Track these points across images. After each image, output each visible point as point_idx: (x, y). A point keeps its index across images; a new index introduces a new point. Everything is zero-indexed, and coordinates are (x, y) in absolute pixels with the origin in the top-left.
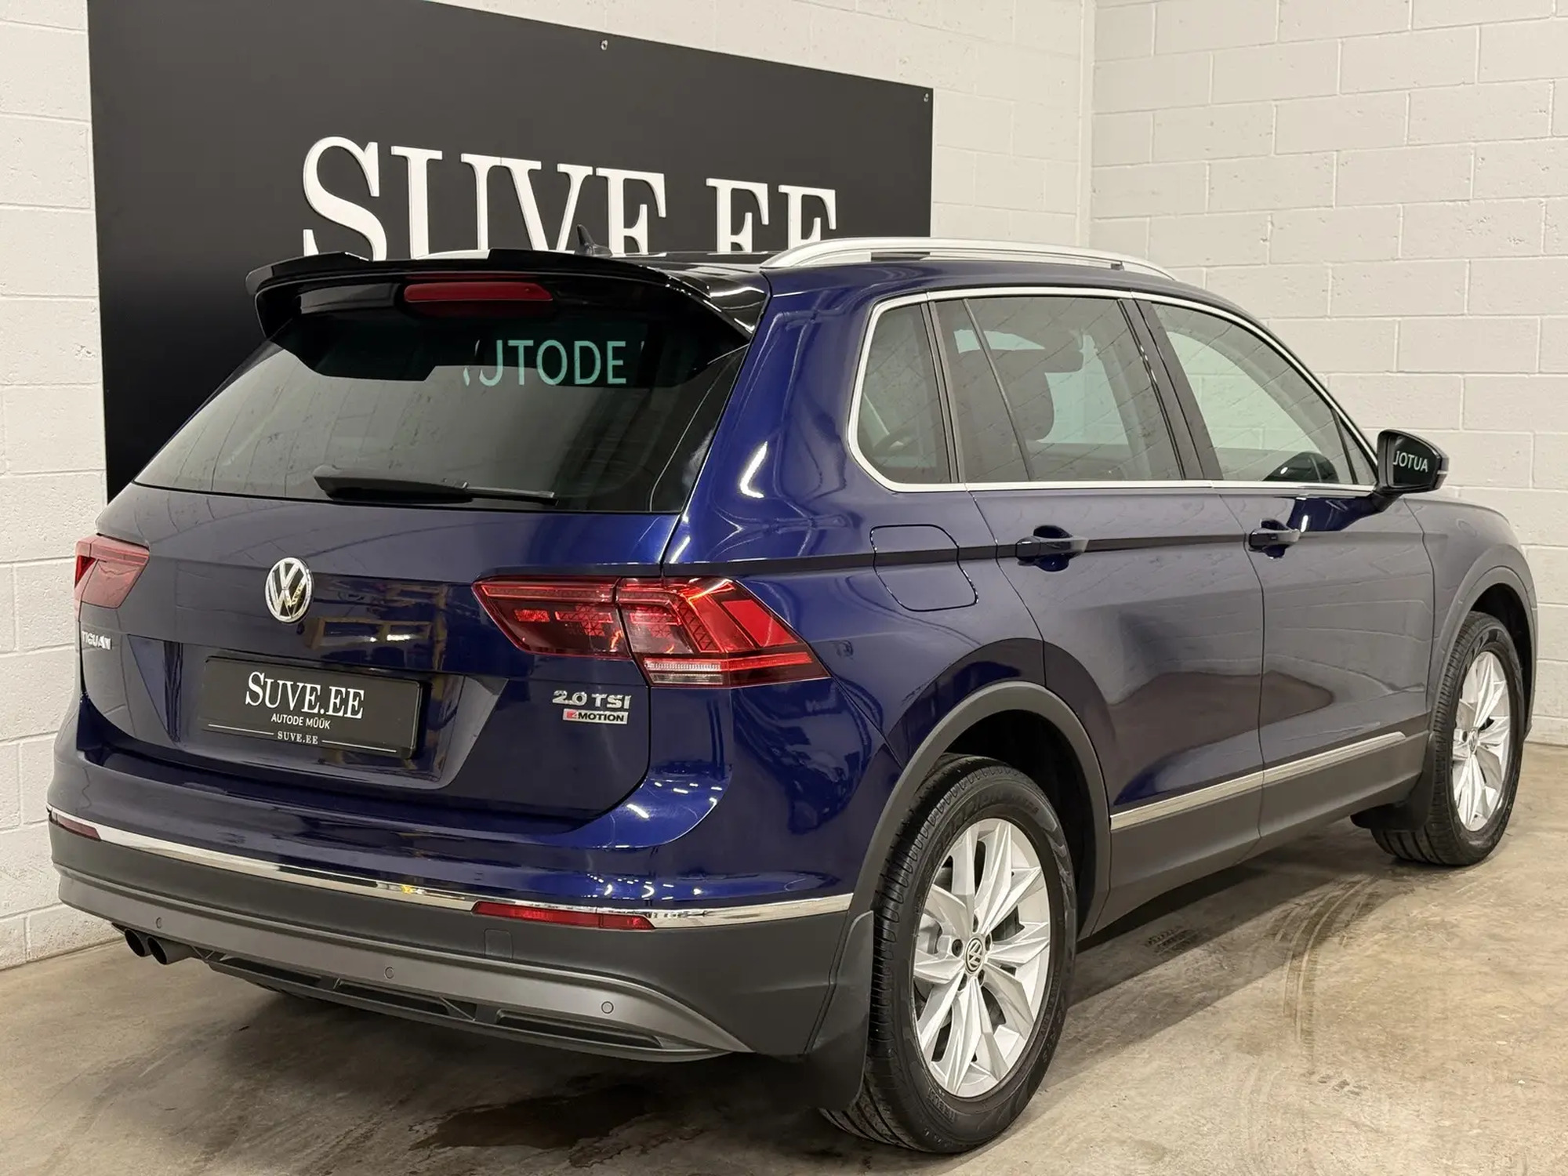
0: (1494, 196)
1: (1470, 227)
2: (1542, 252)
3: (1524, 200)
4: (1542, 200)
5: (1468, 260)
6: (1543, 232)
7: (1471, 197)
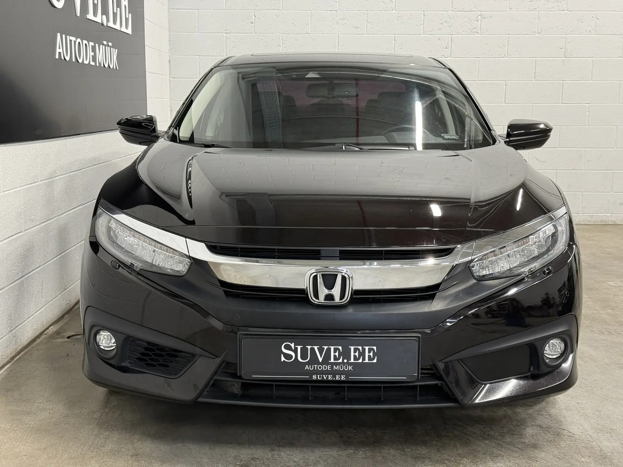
0: (347, 10)
1: (338, 22)
2: (366, 33)
3: (358, 12)
4: (366, 12)
5: (337, 35)
6: (366, 24)
7: (338, 10)
